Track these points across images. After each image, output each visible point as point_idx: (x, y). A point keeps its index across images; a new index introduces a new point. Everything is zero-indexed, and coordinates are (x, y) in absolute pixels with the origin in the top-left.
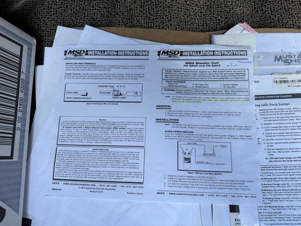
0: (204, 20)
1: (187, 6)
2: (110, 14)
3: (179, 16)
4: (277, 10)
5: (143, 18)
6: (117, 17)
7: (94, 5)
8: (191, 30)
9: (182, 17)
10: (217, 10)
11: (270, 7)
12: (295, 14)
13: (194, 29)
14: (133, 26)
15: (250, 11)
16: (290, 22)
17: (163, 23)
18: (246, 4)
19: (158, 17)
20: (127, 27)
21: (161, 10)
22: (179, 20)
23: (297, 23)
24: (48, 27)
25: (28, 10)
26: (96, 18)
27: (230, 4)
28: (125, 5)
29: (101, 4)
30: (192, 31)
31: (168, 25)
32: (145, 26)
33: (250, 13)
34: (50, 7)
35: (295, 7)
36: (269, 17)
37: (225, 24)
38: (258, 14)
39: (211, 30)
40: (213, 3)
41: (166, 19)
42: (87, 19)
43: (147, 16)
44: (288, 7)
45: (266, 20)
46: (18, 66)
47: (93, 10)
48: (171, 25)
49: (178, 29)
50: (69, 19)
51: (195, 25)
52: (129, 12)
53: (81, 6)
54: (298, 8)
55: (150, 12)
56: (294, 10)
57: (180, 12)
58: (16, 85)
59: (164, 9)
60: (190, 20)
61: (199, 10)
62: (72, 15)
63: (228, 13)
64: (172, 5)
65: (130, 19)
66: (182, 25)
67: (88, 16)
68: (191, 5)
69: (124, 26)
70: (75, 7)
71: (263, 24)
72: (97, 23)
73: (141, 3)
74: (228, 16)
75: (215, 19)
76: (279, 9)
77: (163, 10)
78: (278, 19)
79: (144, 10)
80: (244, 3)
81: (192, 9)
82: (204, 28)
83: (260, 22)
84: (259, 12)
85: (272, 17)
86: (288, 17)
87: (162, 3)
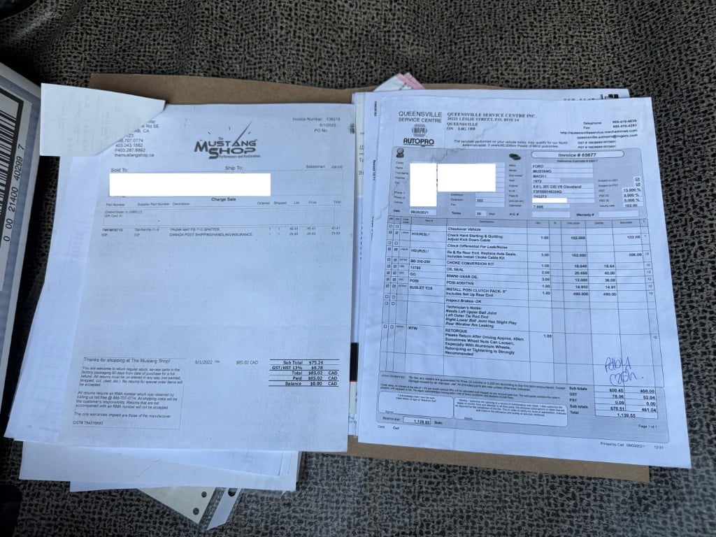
0: (346, 66)
1: (315, 42)
2: (183, 53)
3: (299, 59)
4: (474, 53)
5: (238, 61)
6: (192, 59)
7: (157, 37)
8: (322, 85)
9: (305, 62)
10: (370, 50)
11: (463, 47)
12: (503, 59)
13: (327, 82)
14: (220, 74)
15: (431, 53)
16: (493, 73)
17: (271, 71)
18: (425, 40)
19: (262, 60)
20: (209, 76)
21: (268, 49)
22: (298, 65)
23: (504, 75)
24: (73, 72)
25: (42, 41)
26: (159, 60)
27: (394, 39)
28: (207, 38)
29: (169, 35)
30: (324, 86)
31: (279, 75)
32: (241, 75)
33: (430, 57)
34: (79, 38)
35: (504, 47)
36: (460, 63)
37: (381, 74)
38: (444, 57)
39: (356, 85)
40: (363, 38)
41: (276, 63)
42: (142, 60)
43: (245, 58)
44: (492, 46)
45: (455, 68)
46: (12, 134)
47: (154, 44)
49: (296, 82)
50: (111, 60)
51: (330, 75)
52: (214, 50)
53: (133, 38)
54: (508, 50)
55: (250, 51)
56: (502, 52)
57: (300, 53)
58: (7, 165)
59: (272, 46)
60: (320, 67)
61: (338, 49)
62: (118, 53)
63: (389, 55)
64: (286, 40)
65: (216, 62)
66: (305, 76)
67: (144, 56)
68: (323, 40)
69: (202, 74)
70: (124, 39)
71: (449, 76)
72: (160, 68)
73: (237, 35)
74: (389, 61)
75: (365, 66)
76: (477, 51)
77: (271, 48)
78: (474, 68)
79: (240, 47)
80: (421, 39)
81: (325, 47)
82: (345, 80)
83: (446, 72)
84: (446, 55)
85: (464, 64)
86: (489, 64)
87: (271, 36)
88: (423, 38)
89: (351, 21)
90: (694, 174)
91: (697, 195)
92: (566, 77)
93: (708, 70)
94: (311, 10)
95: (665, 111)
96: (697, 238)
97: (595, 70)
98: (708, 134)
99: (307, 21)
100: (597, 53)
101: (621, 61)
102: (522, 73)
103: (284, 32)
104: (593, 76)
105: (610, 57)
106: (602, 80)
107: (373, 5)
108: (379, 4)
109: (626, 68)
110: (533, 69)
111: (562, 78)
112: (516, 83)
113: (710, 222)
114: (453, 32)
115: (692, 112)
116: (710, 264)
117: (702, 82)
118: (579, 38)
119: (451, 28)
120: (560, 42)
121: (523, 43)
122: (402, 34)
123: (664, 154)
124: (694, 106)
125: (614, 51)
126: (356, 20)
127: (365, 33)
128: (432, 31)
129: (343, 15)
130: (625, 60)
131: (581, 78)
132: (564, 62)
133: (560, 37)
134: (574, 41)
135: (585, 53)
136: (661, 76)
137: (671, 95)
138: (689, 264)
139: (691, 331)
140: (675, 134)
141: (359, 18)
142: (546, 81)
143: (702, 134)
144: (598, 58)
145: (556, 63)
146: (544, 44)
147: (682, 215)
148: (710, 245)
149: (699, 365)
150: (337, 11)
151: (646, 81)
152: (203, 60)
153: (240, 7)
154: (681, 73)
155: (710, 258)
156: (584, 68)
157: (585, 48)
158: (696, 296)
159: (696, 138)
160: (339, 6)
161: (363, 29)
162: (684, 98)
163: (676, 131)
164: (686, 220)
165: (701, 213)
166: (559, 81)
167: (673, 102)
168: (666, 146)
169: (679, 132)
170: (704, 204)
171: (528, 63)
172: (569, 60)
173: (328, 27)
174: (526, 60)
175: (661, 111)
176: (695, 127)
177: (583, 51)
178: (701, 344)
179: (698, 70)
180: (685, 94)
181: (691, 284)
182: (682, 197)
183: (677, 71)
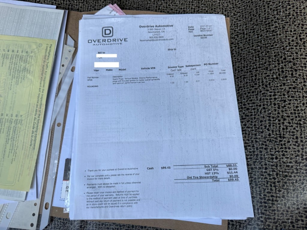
90: (264, 66)
91: (265, 78)
92: (204, 8)
93: (277, 7)
95: (253, 29)
96: (262, 102)
97: (219, 5)
98: (273, 43)
102: (180, 5)
104: (218, 9)
106: (222, 11)
110: (187, 3)
111: (202, 9)
112: (177, 10)
113: (270, 94)
115: (266, 31)
116: (268, 118)
117: (273, 14)
124: (268, 27)
131: (212, 9)
136: (253, 10)
137: (257, 21)
138: (257, 117)
139: (254, 155)
140: (257, 42)
142: (193, 10)
143: (270, 43)
147: (256, 89)
148: (269, 107)
149: (257, 174)
151: (245, 12)
154: (263, 9)
155: (268, 114)
156: (214, 4)
158: (259, 135)
159: (267, 45)
162: (263, 23)
164: (258, 91)
165: (266, 88)
166: (200, 11)
167: (257, 25)
168: (252, 49)
170: (268, 83)
175: (251, 29)
176: (267, 39)
178: (259, 163)
180: (264, 21)
181: (257, 128)
182: (257, 79)
183: (261, 8)
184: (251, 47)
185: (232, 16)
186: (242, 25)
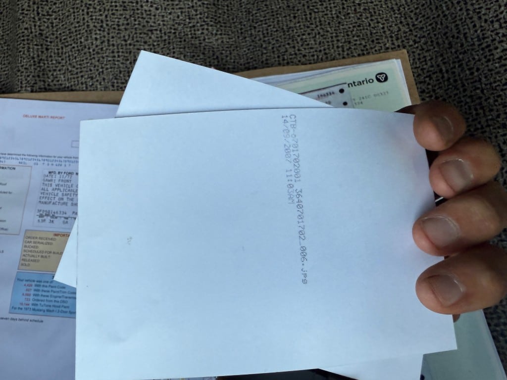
1: (128, 47)
3: (115, 64)
4: (271, 34)
5: (62, 72)
6: (18, 76)
9: (121, 65)
10: (179, 46)
11: (261, 29)
12: (299, 36)
15: (234, 39)
18: (228, 28)
19: (83, 69)
21: (87, 59)
22: (116, 70)
23: (301, 50)
27: (200, 32)
28: (30, 55)
31: (99, 81)
33: (233, 43)
35: (298, 25)
36: (260, 45)
38: (246, 42)
40: (172, 36)
41: (96, 71)
43: (68, 69)
44: (287, 26)
45: (256, 51)
48: (104, 79)
52: (38, 65)
54: (302, 27)
55: (71, 62)
56: (297, 30)
57: (116, 59)
59: (90, 56)
64: (102, 49)
65: (41, 76)
66: (123, 78)
68: (136, 43)
71: (252, 58)
73: (58, 49)
76: (275, 32)
78: (273, 48)
79: (62, 59)
83: (248, 55)
84: (247, 39)
85: (264, 46)
86: (287, 42)
87: (87, 47)
88: (225, 27)
89: (159, 22)
90: (498, 121)
92: (358, 42)
93: (497, 16)
94: (120, 19)
95: (459, 62)
99: (119, 30)
100: (385, 16)
101: (409, 19)
102: (318, 45)
103: (98, 42)
104: (384, 38)
105: (397, 17)
107: (177, 5)
108: (181, 3)
109: (413, 25)
110: (327, 40)
111: (355, 45)
114: (251, 18)
115: (486, 60)
117: (492, 29)
118: (366, 5)
119: (249, 14)
120: (349, 11)
121: (315, 18)
122: (206, 27)
123: (463, 104)
124: (488, 54)
125: (401, 11)
126: (163, 21)
127: (173, 31)
128: (233, 19)
129: (151, 18)
130: (412, 19)
131: (373, 41)
132: (355, 29)
133: (348, 6)
134: (362, 8)
135: (373, 18)
136: (450, 28)
137: (462, 45)
140: (472, 83)
141: (165, 19)
142: (340, 49)
143: (500, 81)
144: (386, 20)
145: (347, 32)
146: (334, 16)
150: (144, 16)
151: (435, 35)
152: (28, 76)
153: (57, 24)
154: (469, 23)
156: (374, 31)
157: (373, 13)
159: (494, 85)
160: (146, 11)
161: (171, 28)
162: (476, 47)
163: (472, 81)
166: (353, 47)
167: (465, 52)
168: (464, 96)
169: (476, 81)
171: (322, 36)
172: (359, 26)
173: (138, 31)
174: (319, 33)
175: (454, 62)
177: (372, 16)
179: (487, 17)
180: (477, 43)
183: (465, 21)
184: (462, 92)
185: (411, 46)
186: (434, 57)
